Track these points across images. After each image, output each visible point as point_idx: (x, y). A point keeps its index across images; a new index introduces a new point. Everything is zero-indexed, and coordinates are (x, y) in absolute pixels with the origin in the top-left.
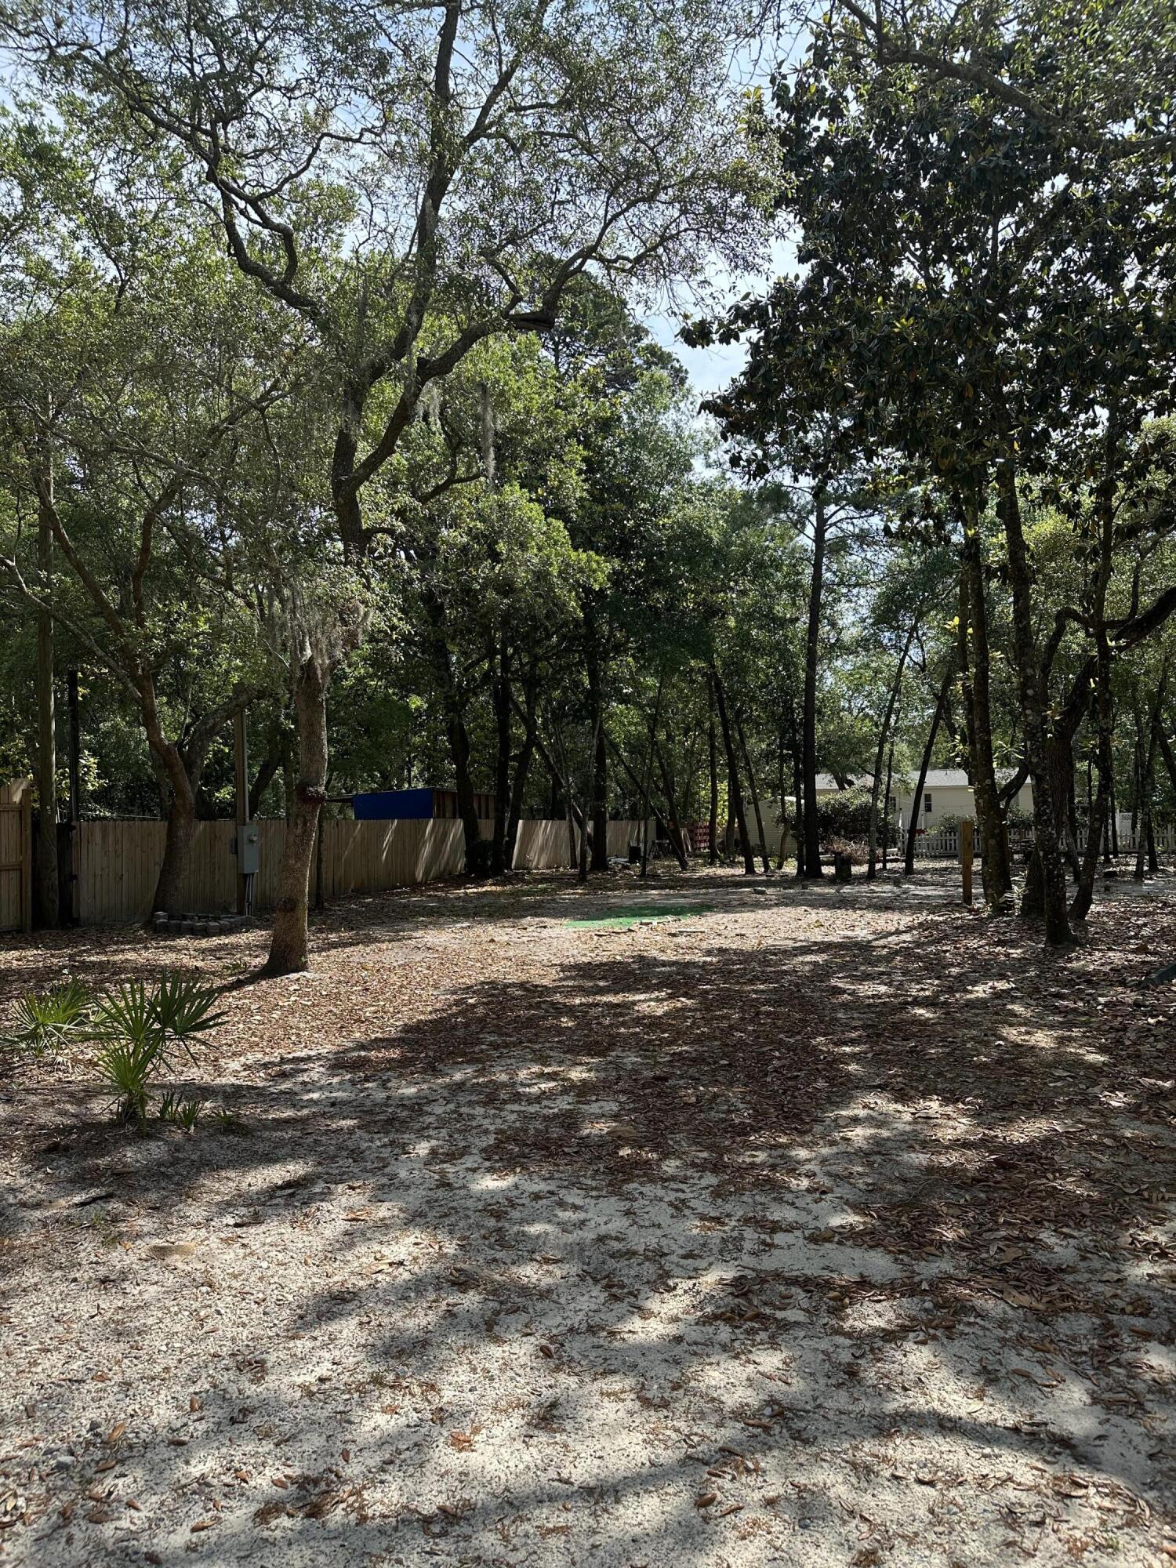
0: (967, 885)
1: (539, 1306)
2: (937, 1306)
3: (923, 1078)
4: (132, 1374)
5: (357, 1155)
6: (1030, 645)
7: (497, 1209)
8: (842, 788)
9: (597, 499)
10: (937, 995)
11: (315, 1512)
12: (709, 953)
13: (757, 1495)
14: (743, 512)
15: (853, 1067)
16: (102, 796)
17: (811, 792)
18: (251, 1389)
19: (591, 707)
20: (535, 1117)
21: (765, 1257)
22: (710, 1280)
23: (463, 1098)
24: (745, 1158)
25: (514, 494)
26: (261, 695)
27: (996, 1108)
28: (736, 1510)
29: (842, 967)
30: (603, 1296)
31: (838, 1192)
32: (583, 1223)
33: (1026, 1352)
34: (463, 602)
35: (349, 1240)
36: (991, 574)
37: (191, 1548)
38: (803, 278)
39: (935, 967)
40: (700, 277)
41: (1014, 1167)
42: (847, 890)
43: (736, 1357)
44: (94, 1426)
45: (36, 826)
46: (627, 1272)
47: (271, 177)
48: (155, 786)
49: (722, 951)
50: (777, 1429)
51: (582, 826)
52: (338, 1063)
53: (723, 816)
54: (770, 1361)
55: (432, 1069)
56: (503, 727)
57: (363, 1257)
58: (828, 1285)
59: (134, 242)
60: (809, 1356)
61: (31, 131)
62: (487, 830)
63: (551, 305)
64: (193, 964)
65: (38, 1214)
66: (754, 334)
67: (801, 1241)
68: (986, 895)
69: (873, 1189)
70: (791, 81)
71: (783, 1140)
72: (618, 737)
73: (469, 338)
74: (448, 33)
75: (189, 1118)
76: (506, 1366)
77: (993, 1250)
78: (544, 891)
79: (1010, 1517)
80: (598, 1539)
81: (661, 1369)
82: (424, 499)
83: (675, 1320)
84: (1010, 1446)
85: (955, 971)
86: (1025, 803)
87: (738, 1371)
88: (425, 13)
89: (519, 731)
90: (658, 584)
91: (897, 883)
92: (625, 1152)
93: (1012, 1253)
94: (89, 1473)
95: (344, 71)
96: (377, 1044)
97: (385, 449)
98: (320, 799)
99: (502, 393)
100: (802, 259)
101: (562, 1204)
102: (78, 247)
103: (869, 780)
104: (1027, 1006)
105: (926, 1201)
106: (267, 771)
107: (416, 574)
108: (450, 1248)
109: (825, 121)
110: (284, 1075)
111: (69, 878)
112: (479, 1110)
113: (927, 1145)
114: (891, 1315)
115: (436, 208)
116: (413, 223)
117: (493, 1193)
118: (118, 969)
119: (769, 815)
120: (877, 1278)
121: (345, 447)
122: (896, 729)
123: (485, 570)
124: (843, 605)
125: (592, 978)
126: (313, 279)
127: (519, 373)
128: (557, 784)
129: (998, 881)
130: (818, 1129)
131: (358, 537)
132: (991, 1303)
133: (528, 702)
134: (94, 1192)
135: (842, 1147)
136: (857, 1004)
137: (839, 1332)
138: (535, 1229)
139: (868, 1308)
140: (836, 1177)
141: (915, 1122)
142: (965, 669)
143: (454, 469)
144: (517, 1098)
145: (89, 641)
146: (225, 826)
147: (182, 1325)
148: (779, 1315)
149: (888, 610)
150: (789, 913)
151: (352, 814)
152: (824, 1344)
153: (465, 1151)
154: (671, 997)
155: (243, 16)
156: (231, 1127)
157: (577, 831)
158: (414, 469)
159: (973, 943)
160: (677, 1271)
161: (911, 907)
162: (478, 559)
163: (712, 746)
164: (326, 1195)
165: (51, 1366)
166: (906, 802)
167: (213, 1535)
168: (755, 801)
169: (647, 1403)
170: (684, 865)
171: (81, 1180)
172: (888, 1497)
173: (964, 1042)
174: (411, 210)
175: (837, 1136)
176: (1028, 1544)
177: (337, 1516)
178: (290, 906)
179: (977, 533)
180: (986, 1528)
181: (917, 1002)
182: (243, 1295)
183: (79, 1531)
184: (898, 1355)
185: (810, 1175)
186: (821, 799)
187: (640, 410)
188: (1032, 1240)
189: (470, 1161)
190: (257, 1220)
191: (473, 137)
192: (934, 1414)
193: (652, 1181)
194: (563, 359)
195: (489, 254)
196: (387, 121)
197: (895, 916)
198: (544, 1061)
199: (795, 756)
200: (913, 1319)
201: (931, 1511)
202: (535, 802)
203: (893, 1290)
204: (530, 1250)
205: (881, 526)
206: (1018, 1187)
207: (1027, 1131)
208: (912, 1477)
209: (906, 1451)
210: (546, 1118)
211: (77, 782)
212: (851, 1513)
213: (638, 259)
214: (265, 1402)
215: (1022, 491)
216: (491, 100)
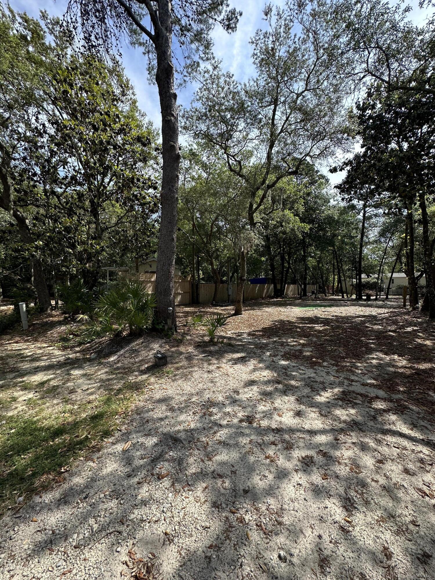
0: (405, 302)
1: (296, 390)
2: (398, 406)
3: (392, 350)
4: (215, 390)
5: (255, 353)
6: (428, 240)
7: (285, 368)
8: (368, 277)
9: (306, 211)
10: (396, 329)
11: (250, 423)
12: (333, 316)
13: (350, 441)
14: (344, 211)
15: (372, 346)
16: (203, 279)
17: (360, 278)
18: (237, 397)
19: (304, 259)
20: (292, 350)
21: (350, 387)
22: (336, 390)
23: (276, 344)
24: (344, 364)
25: (287, 212)
26: (233, 258)
27: (415, 359)
28: (345, 443)
29: (369, 321)
30: (310, 390)
31: (369, 375)
32: (305, 374)
33: (425, 421)
34: (274, 237)
35: (254, 370)
36: (415, 222)
37: (227, 425)
38: (362, 152)
39: (395, 322)
40: (335, 156)
41: (421, 374)
42: (369, 302)
43: (344, 409)
44: (209, 398)
45: (192, 285)
46: (316, 386)
47: (236, 150)
48: (213, 277)
49: (336, 316)
50: (355, 427)
51: (301, 286)
52: (249, 334)
53: (336, 284)
54: (353, 411)
55: (269, 337)
56: (283, 264)
57: (257, 374)
58: (367, 396)
59: (210, 169)
60: (363, 412)
61: (191, 150)
62: (279, 287)
63: (297, 168)
64: (220, 312)
65: (196, 357)
66: (349, 168)
67: (359, 385)
68: (410, 305)
69: (379, 375)
70: (361, 103)
71: (354, 361)
72: (310, 266)
73: (278, 179)
74: (274, 111)
75: (222, 342)
76: (288, 401)
77: (415, 394)
78: (291, 301)
79: (422, 461)
80: (311, 442)
81: (325, 408)
82: (267, 215)
83: (328, 398)
84: (421, 444)
85: (401, 324)
86: (423, 282)
87: (344, 412)
88: (269, 107)
89: (286, 265)
90: (321, 230)
91: (383, 301)
92: (314, 359)
93: (420, 396)
94: (208, 407)
95: (252, 124)
96: (257, 331)
97: (260, 205)
98: (245, 280)
99: (285, 190)
100: (362, 147)
101: (300, 369)
102: (199, 171)
103: (376, 276)
104: (423, 334)
105: (394, 380)
106: (233, 274)
107: (264, 231)
108: (275, 375)
109: (370, 111)
110: (239, 336)
111: (198, 295)
112: (280, 347)
113: (393, 366)
114: (385, 406)
115: (271, 151)
116: (266, 155)
117: (284, 365)
118: (207, 312)
119: (349, 284)
120: (380, 396)
121: (251, 205)
122: (385, 263)
123: (280, 229)
124: (370, 232)
125: (304, 320)
126: (244, 171)
127: (289, 185)
128: (295, 277)
129: (414, 301)
130: (363, 359)
131: (253, 224)
132: (414, 408)
133: (288, 258)
134: (206, 355)
135: (370, 364)
136: (373, 331)
137: (371, 407)
138: (294, 373)
139: (378, 403)
140: (369, 371)
141: (390, 360)
142: (406, 247)
143: (274, 208)
144: (288, 345)
145: (201, 249)
146: (225, 285)
147: (223, 382)
148: (354, 401)
149: (383, 233)
150: (353, 308)
151: (250, 283)
152: (367, 410)
153: (277, 355)
154: (324, 326)
155: (231, 117)
156: (230, 345)
157: (300, 287)
158: (265, 208)
159: (406, 317)
160: (328, 387)
161: (388, 307)
162: (278, 227)
163: (334, 268)
164: (249, 361)
165: (200, 385)
166: (387, 281)
167: (231, 423)
168: (345, 280)
169: (322, 415)
170: (326, 296)
171: (204, 352)
172: (386, 449)
173: (404, 342)
174: (265, 152)
175: (368, 361)
176: (427, 469)
177: (255, 425)
178: (239, 302)
179: (412, 212)
180: (415, 462)
181: (390, 331)
182: (234, 378)
183: (207, 417)
184: (387, 416)
185: (361, 370)
186: (363, 280)
187: (317, 190)
188: (427, 394)
189: (279, 357)
190: (236, 364)
191: (280, 133)
192: (398, 431)
193: (321, 367)
194: (298, 180)
195: (283, 159)
196: (261, 133)
197: (383, 309)
198: (294, 338)
199: (356, 270)
200: (391, 408)
201: (398, 454)
202: (289, 281)
203: (385, 400)
204: (293, 378)
205: (382, 212)
206: (422, 380)
207: (424, 366)
208: (392, 445)
209: (390, 439)
210: (295, 350)
211: (199, 276)
212: (375, 450)
213: (319, 154)
214: (239, 400)
215: (427, 199)
216: (284, 124)
